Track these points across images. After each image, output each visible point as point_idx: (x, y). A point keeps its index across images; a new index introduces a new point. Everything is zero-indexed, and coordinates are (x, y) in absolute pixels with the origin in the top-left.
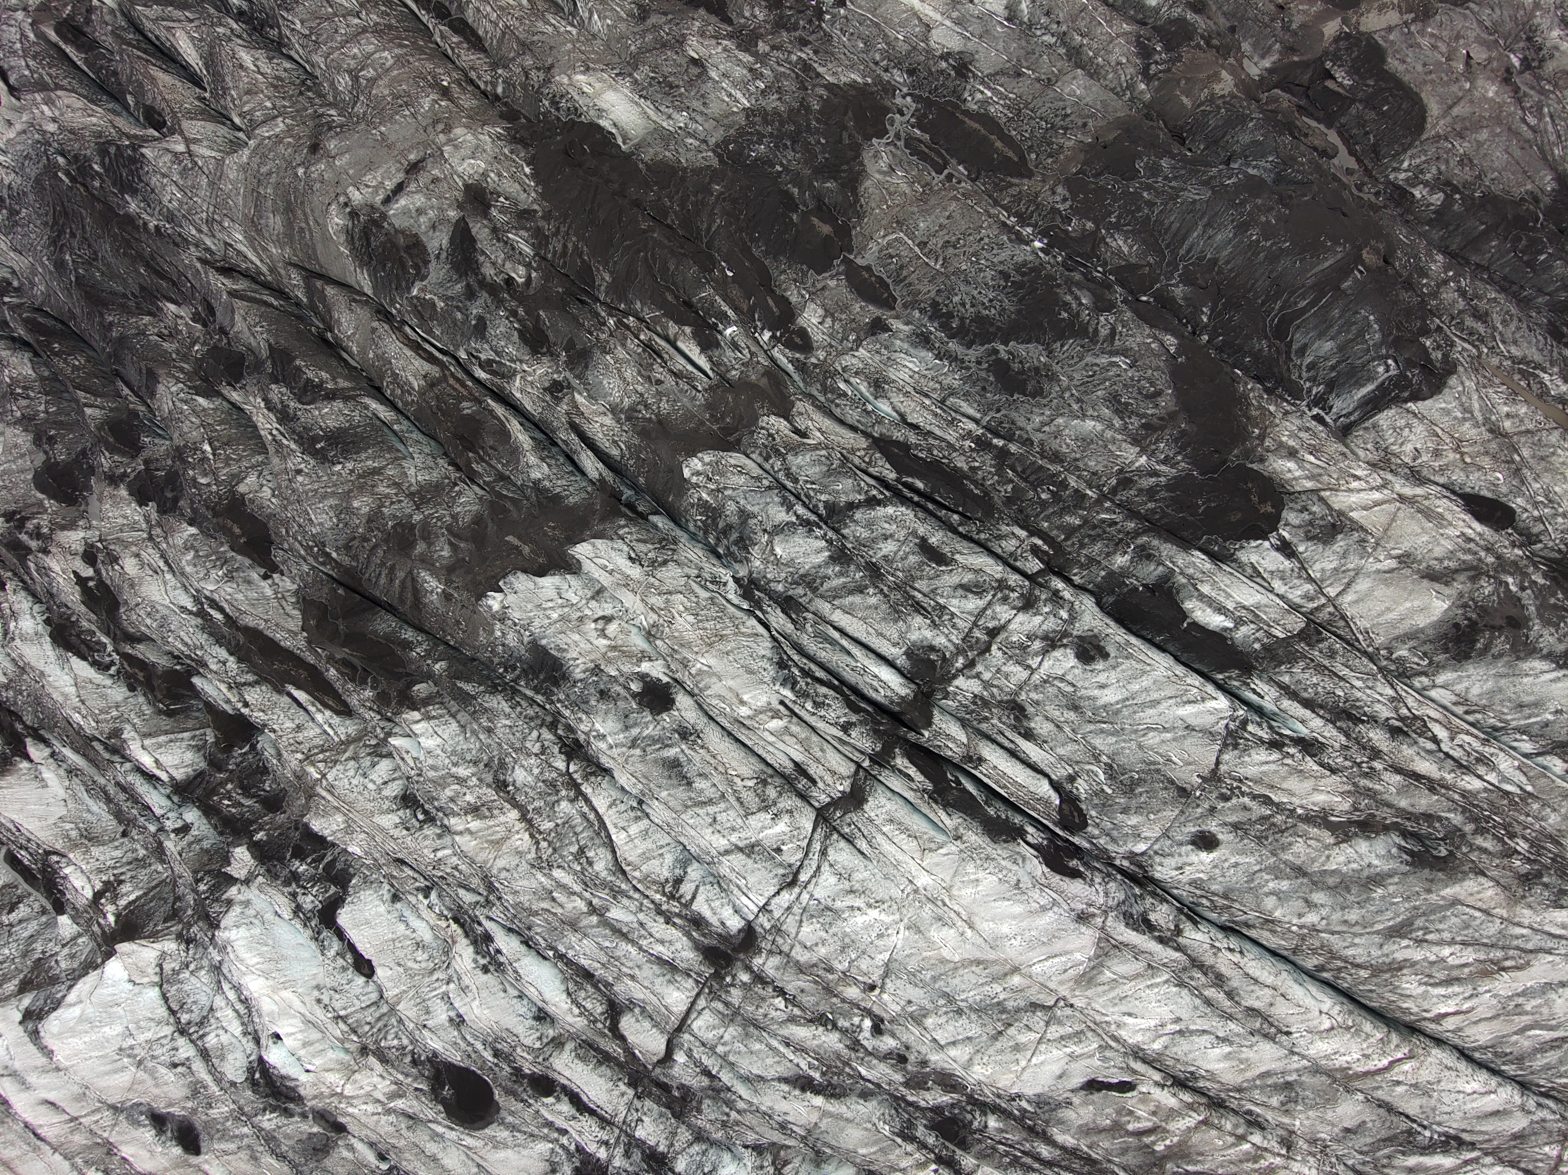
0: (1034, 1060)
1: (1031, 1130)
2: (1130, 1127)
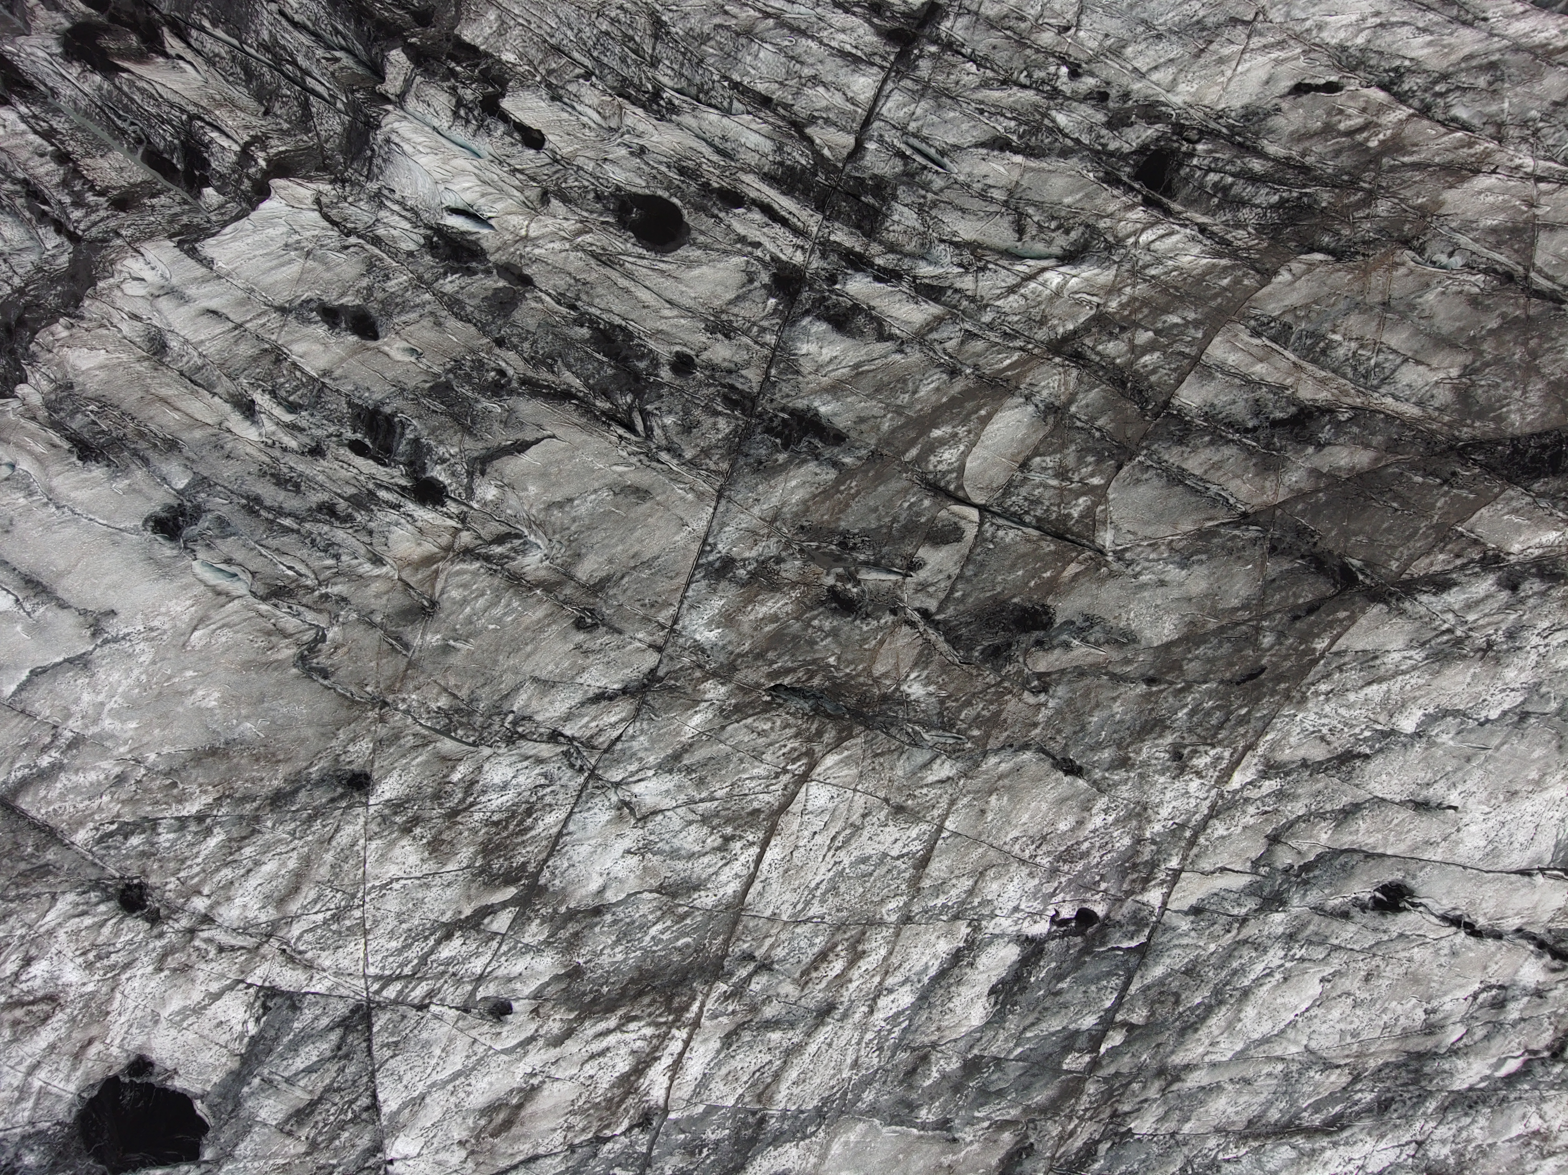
0: (1240, 69)
1: (1241, 145)
2: (1342, 127)
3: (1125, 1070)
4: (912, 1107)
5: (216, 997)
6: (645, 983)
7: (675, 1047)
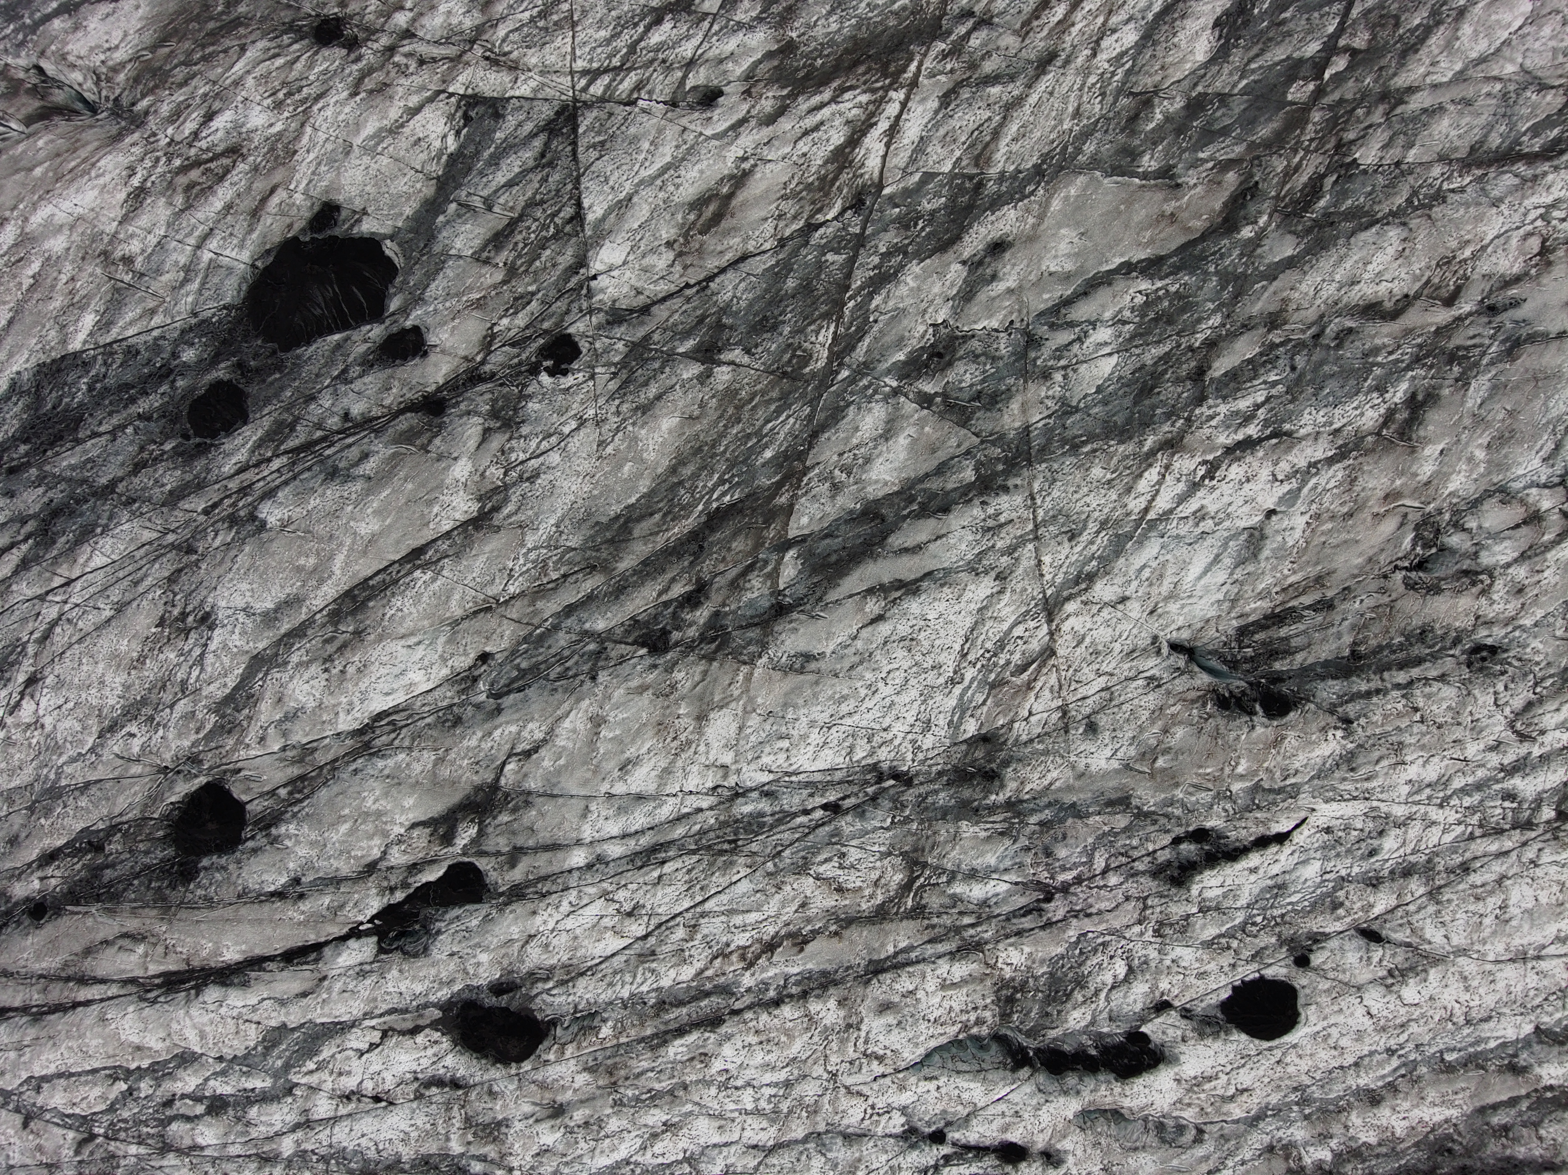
3: (1349, 96)
4: (1134, 154)
5: (417, 110)
6: (859, 53)
7: (892, 109)
